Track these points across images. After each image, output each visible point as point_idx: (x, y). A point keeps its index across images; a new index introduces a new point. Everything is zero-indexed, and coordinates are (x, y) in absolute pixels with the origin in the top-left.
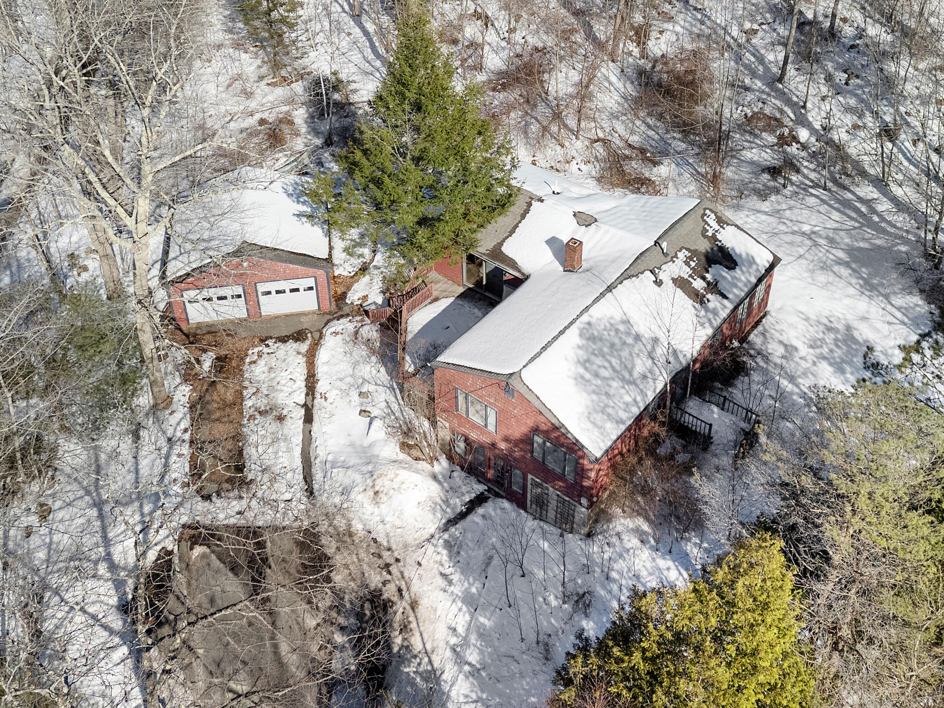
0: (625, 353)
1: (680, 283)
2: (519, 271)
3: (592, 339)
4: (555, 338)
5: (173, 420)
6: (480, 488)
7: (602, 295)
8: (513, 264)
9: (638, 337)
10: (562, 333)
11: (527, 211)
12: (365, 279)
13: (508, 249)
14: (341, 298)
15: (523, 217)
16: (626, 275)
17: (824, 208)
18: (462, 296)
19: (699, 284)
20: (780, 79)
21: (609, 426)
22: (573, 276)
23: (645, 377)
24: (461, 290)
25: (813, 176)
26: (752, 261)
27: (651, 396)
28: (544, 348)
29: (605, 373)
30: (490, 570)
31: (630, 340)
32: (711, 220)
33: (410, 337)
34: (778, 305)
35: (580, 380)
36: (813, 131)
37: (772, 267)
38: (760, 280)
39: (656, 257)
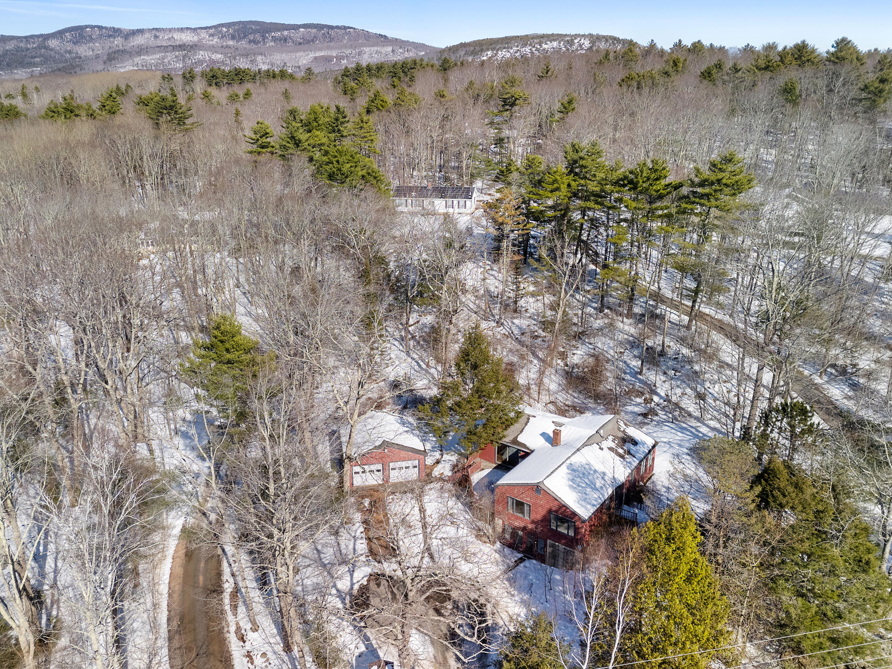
0: (591, 477)
1: (611, 449)
2: (528, 449)
3: (574, 470)
4: (557, 469)
5: (355, 528)
6: (520, 555)
7: (575, 452)
8: (524, 446)
9: (595, 471)
10: (559, 467)
11: (528, 422)
12: (440, 466)
13: (520, 439)
14: (429, 475)
15: (526, 424)
16: (585, 445)
17: (673, 431)
18: (495, 468)
19: (621, 451)
20: (640, 373)
21: (589, 506)
22: (558, 448)
23: (601, 488)
24: (495, 465)
25: (665, 417)
26: (644, 444)
27: (606, 496)
28: (552, 472)
29: (584, 485)
30: (533, 589)
31: (592, 472)
32: (622, 424)
33: (474, 484)
34: (658, 471)
35: (571, 487)
36: (661, 397)
37: (654, 447)
38: (650, 451)
39: (598, 438)
